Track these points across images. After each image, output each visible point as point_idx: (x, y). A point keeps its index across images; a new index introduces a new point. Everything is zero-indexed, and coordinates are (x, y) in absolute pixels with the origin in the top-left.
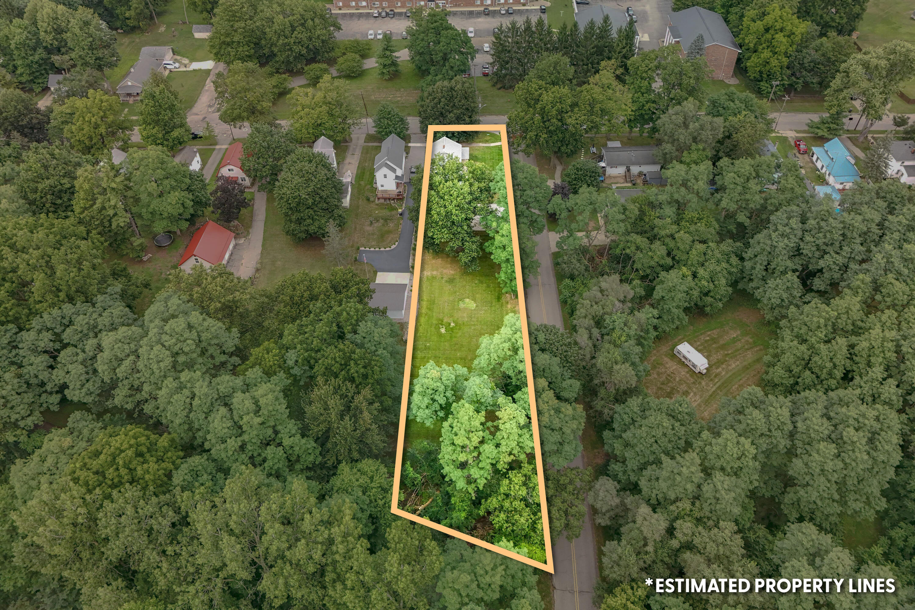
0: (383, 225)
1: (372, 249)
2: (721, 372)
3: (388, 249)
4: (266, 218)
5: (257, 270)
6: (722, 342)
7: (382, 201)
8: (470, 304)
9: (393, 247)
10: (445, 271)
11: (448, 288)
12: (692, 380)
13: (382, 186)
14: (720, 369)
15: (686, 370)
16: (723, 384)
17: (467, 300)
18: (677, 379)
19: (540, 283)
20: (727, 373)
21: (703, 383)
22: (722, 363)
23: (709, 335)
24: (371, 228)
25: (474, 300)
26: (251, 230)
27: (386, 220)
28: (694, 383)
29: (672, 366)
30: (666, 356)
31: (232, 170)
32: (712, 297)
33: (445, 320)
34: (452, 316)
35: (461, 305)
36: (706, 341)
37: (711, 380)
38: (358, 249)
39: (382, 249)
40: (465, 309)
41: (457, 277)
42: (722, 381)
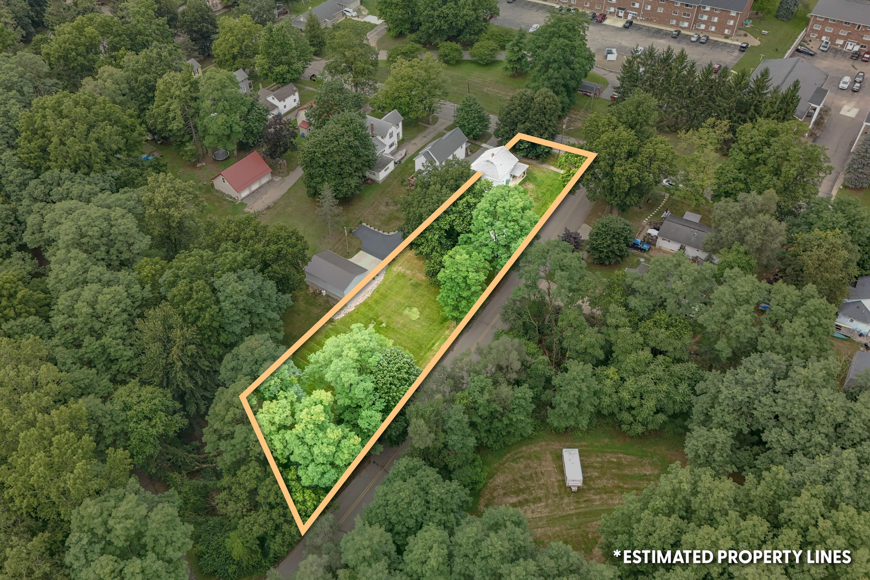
0: (397, 210)
1: (372, 228)
2: (595, 500)
5: (269, 208)
6: (627, 472)
8: (414, 314)
9: (391, 233)
10: (419, 275)
11: (408, 291)
12: (557, 491)
14: (598, 497)
15: (560, 478)
16: (586, 513)
17: (415, 309)
18: (542, 482)
19: (491, 324)
20: (602, 504)
21: (566, 500)
22: (606, 493)
23: (618, 458)
24: (385, 209)
25: (421, 313)
26: (291, 173)
28: (556, 495)
29: (548, 465)
30: (551, 453)
32: (633, 415)
33: (380, 319)
34: (389, 317)
35: (406, 312)
36: (609, 462)
37: (577, 502)
38: (361, 223)
39: (381, 232)
40: (407, 316)
42: (587, 509)
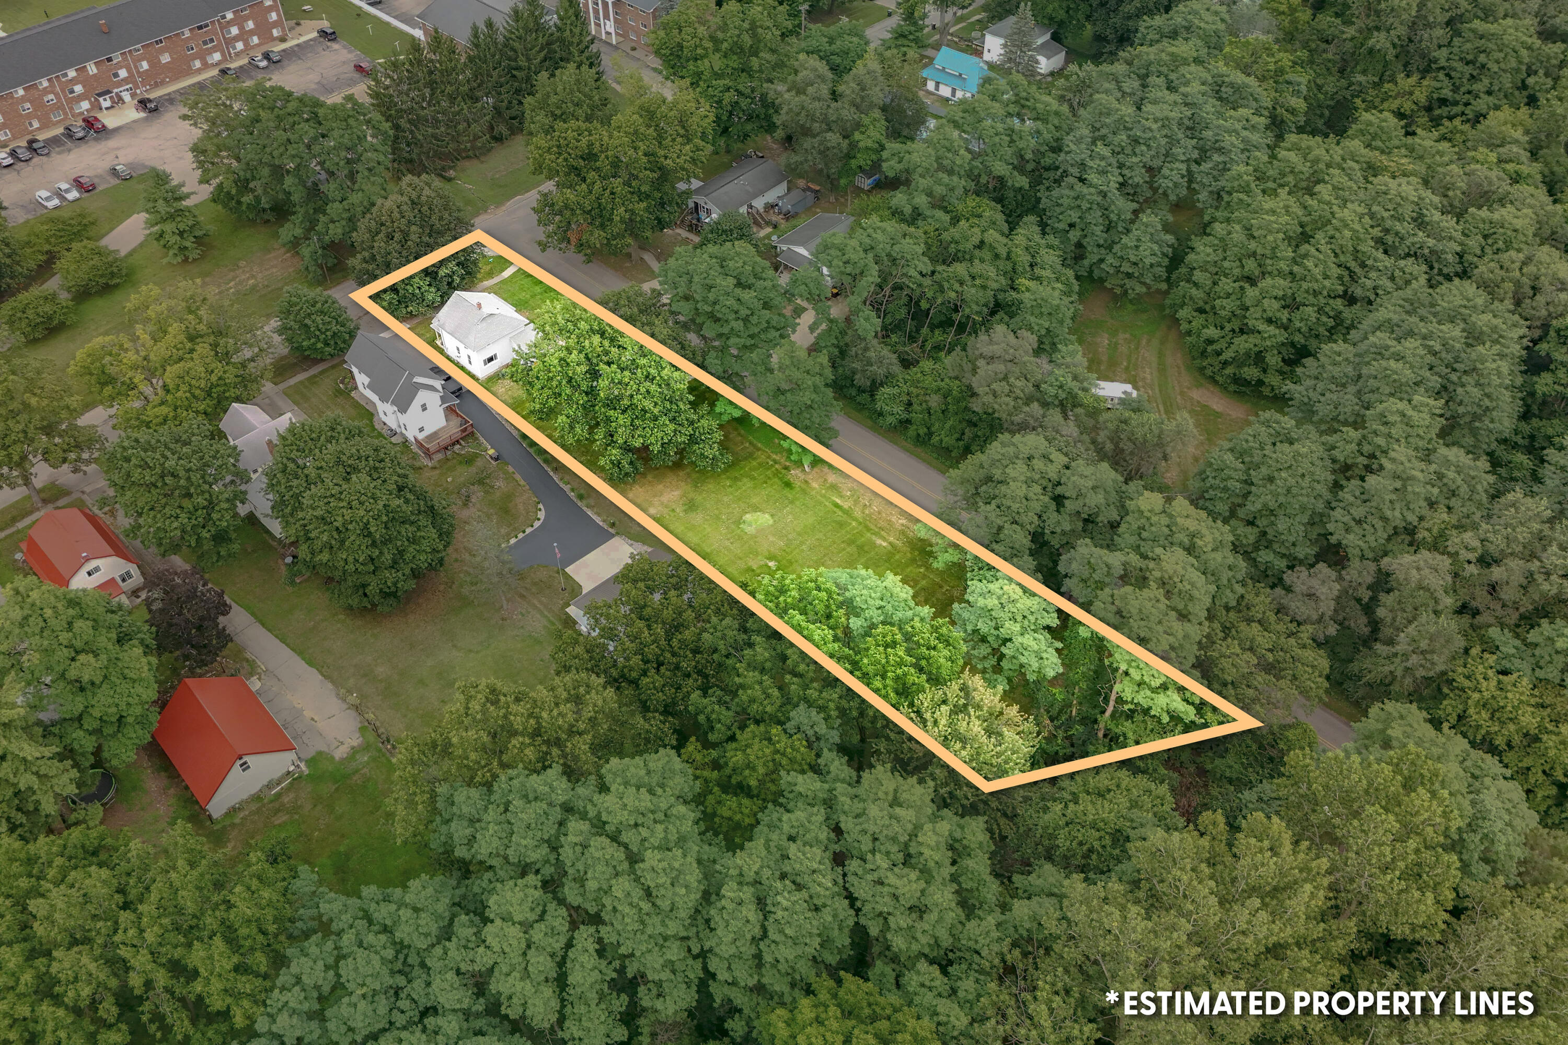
0: (486, 492)
3: (537, 524)
4: (253, 614)
7: (439, 456)
8: (759, 520)
9: (542, 515)
10: (665, 498)
11: (698, 519)
13: (421, 430)
17: (748, 517)
25: (756, 509)
26: (248, 655)
27: (481, 482)
31: (97, 569)
34: (755, 554)
35: (749, 529)
39: (529, 530)
40: (761, 530)
41: (691, 495)
